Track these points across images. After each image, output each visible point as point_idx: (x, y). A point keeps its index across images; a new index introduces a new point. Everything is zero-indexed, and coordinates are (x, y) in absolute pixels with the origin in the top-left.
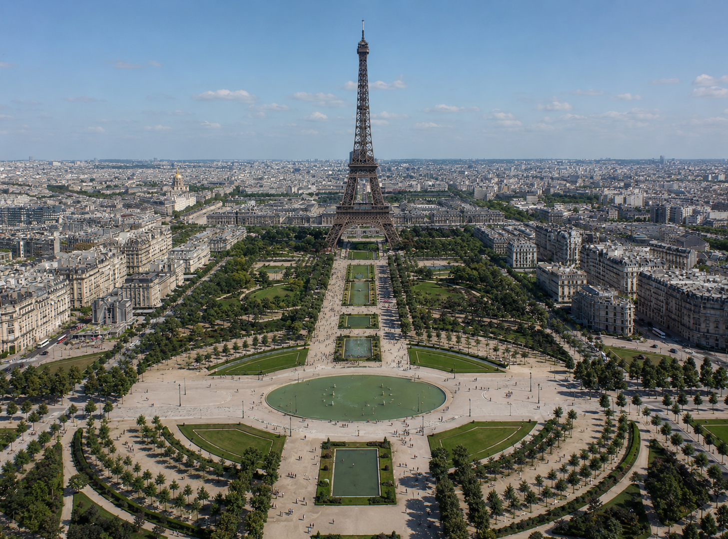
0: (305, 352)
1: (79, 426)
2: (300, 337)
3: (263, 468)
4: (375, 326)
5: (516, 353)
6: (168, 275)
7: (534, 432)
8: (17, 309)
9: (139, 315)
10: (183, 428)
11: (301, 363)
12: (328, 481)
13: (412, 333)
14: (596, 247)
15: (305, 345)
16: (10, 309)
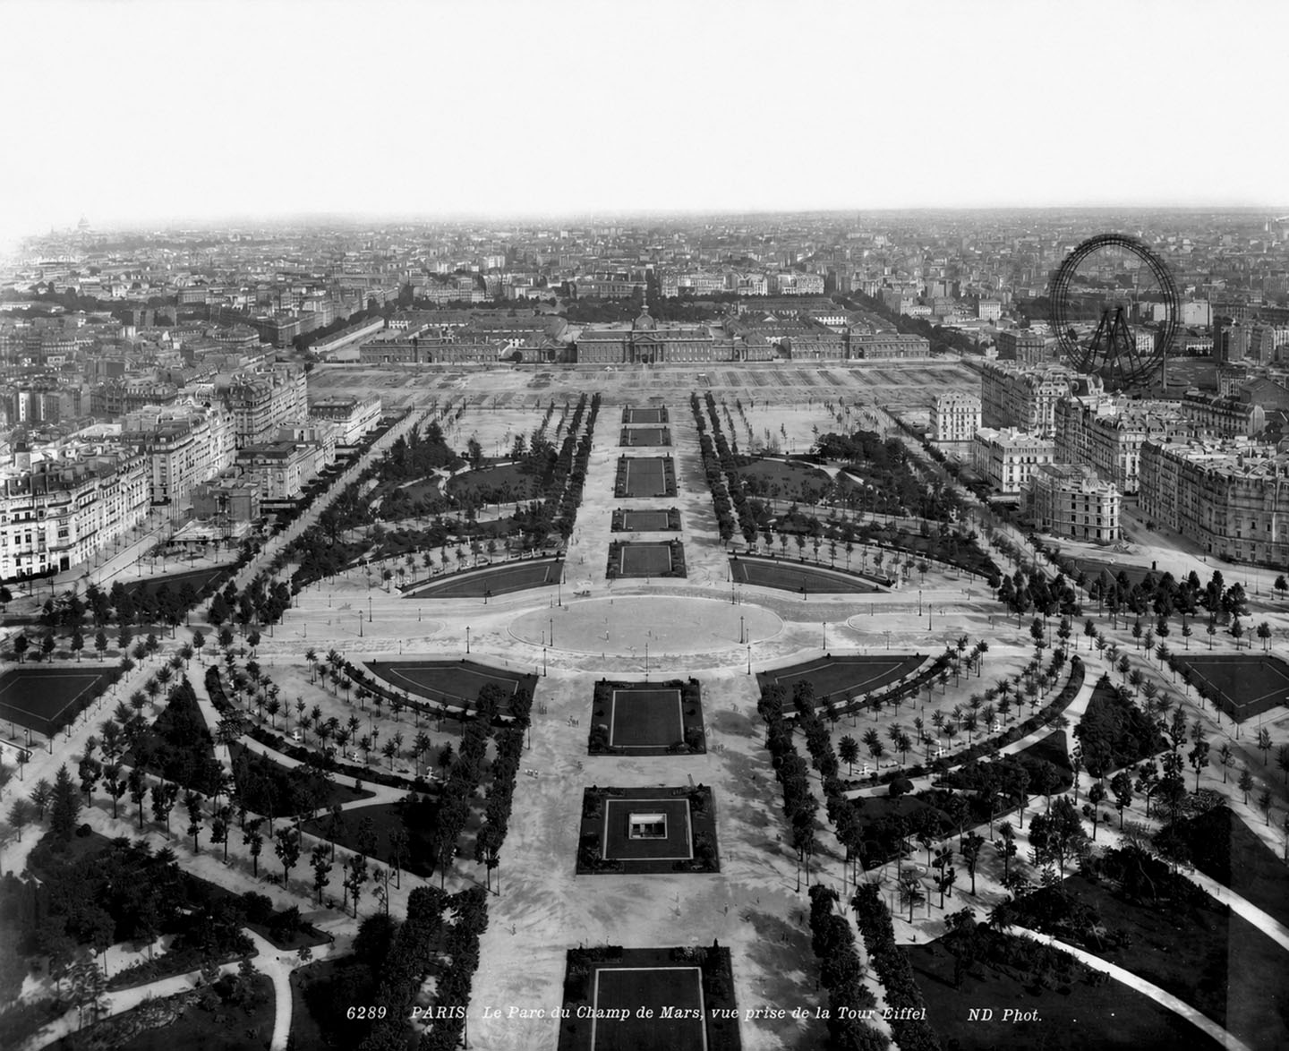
0: (559, 564)
1: (212, 664)
2: (551, 544)
3: (508, 713)
4: (675, 527)
5: (910, 564)
6: (312, 446)
7: (923, 668)
8: (73, 498)
9: (269, 511)
10: (373, 666)
11: (554, 580)
12: (605, 727)
13: (739, 538)
14: (1080, 402)
15: (559, 554)
16: (61, 499)
